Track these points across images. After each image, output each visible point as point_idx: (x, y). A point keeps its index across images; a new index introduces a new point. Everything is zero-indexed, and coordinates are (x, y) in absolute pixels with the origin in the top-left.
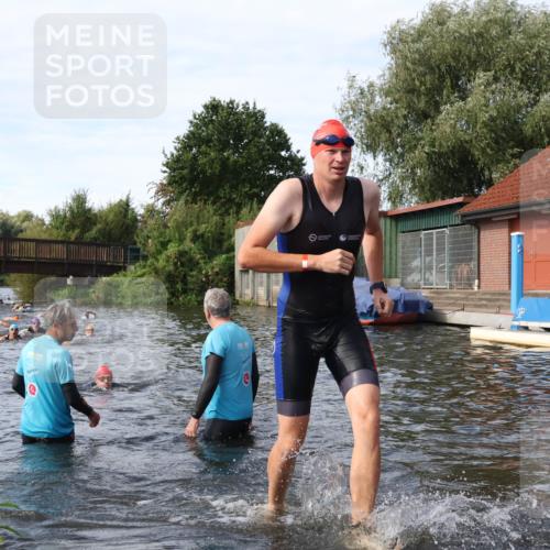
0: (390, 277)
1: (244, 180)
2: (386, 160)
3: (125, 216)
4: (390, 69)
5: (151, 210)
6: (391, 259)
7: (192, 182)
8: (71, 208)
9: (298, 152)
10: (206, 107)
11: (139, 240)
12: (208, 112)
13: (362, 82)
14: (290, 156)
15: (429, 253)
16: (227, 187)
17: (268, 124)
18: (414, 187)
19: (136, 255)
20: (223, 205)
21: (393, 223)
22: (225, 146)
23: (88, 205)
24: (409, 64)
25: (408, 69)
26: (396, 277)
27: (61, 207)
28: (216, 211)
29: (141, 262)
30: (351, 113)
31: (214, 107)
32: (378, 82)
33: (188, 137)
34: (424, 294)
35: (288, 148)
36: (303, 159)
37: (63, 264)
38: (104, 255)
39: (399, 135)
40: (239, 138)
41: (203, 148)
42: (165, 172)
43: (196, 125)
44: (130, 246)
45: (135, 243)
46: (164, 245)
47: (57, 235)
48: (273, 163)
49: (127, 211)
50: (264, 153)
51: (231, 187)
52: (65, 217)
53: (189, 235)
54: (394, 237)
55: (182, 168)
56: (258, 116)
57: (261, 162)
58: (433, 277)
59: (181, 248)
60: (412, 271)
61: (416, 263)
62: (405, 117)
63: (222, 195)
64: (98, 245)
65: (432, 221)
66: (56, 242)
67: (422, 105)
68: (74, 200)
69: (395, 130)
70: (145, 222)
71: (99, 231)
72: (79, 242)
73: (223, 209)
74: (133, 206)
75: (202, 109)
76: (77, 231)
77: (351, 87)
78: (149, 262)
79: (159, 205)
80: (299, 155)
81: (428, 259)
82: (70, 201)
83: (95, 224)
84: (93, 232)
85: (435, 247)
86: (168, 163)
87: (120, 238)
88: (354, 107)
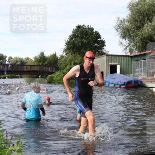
0: (130, 74)
1: (88, 47)
2: (128, 41)
3: (55, 58)
4: (129, 14)
5: (62, 56)
6: (130, 69)
7: (73, 48)
8: (40, 56)
9: (103, 39)
10: (77, 27)
11: (59, 65)
12: (77, 28)
13: (121, 19)
14: (101, 40)
15: (141, 67)
16: (83, 49)
17: (94, 31)
18: (136, 48)
19: (58, 69)
20: (82, 54)
21: (131, 59)
22: (82, 38)
23: (44, 55)
24: (134, 13)
25: (134, 14)
26: (132, 74)
27: (37, 56)
28: (80, 56)
29: (59, 71)
30: (118, 27)
31: (79, 27)
32: (126, 19)
33: (72, 36)
34: (140, 78)
35: (100, 38)
36: (104, 41)
37: (38, 72)
38: (49, 69)
39: (132, 33)
40: (86, 35)
41: (76, 39)
42: (66, 46)
43: (74, 32)
44: (56, 67)
45: (58, 66)
46: (66, 66)
47: (36, 64)
48: (96, 42)
49: (55, 56)
50: (94, 39)
51: (84, 49)
52: (38, 59)
53: (73, 63)
54: (131, 62)
55: (70, 44)
56: (92, 29)
57: (93, 42)
58: (142, 74)
59: (71, 67)
60: (136, 72)
61: (137, 70)
62: (134, 28)
63: (82, 51)
64: (47, 66)
65: (142, 58)
66: (36, 66)
67: (138, 25)
68: (40, 54)
69: (131, 32)
70: (60, 60)
71: (48, 62)
72: (42, 65)
73: (82, 56)
74: (57, 55)
75: (76, 28)
76: (42, 62)
77: (118, 20)
78: (62, 71)
79: (64, 55)
80: (103, 40)
81: (141, 69)
82: (39, 54)
83: (46, 61)
84: (46, 63)
85: (143, 65)
86: (66, 43)
87: (53, 64)
88: (119, 26)
